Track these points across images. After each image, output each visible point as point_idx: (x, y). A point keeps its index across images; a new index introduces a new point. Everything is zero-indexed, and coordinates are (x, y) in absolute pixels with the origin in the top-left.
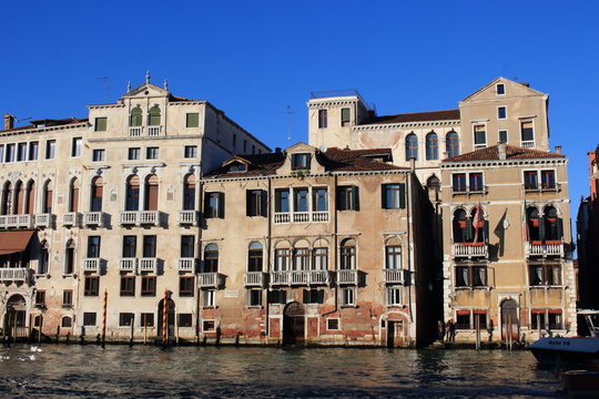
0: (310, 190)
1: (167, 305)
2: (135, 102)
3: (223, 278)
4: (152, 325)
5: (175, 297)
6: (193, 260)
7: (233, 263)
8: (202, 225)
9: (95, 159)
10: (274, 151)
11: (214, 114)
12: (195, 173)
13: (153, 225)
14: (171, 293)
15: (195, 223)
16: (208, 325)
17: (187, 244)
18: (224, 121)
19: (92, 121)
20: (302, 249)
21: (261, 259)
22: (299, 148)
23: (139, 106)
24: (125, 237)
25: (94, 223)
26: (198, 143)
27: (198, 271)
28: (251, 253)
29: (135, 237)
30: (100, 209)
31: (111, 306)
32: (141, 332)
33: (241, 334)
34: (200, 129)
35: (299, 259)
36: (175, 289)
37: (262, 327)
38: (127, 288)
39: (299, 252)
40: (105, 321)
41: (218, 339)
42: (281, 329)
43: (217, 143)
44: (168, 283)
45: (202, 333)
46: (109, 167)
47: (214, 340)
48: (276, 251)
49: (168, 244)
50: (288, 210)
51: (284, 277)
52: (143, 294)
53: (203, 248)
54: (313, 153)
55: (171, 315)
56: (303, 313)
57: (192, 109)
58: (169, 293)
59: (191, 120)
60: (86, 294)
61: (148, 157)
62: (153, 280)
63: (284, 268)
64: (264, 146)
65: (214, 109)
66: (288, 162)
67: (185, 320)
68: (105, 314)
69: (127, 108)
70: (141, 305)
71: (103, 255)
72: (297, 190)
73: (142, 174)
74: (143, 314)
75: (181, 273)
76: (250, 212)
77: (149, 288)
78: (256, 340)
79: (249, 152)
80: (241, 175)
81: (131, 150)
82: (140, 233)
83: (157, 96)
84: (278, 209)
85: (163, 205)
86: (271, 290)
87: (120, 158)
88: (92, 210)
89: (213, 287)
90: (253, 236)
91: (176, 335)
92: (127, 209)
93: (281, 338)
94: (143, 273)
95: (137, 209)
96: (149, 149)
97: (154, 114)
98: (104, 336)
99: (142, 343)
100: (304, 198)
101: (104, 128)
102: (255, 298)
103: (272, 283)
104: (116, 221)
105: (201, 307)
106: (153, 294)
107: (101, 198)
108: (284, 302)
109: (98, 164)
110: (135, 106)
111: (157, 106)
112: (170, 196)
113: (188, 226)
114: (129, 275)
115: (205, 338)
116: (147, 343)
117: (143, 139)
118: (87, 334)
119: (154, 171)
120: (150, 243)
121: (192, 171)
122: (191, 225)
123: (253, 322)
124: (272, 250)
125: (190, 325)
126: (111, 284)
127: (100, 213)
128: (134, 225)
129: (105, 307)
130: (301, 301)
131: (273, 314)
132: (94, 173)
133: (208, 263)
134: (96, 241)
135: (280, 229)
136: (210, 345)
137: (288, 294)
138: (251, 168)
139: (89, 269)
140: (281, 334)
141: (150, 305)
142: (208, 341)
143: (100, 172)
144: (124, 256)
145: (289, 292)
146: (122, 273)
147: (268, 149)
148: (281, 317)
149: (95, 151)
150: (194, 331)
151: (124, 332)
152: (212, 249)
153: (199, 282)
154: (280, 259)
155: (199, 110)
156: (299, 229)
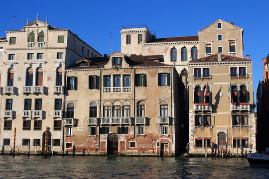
0: (122, 76)
1: (47, 134)
2: (31, 30)
3: (76, 121)
4: (39, 145)
5: (52, 131)
6: (61, 111)
7: (82, 113)
8: (66, 94)
9: (10, 59)
10: (103, 56)
11: (72, 36)
12: (62, 67)
13: (40, 93)
14: (49, 128)
15: (62, 93)
16: (69, 145)
17: (58, 103)
18: (78, 40)
19: (8, 39)
20: (117, 106)
21: (96, 112)
22: (116, 54)
23: (33, 31)
24: (26, 100)
25: (9, 92)
26: (64, 51)
27: (63, 117)
28: (91, 108)
29: (31, 99)
30: (12, 85)
31: (18, 135)
32: (33, 149)
33: (85, 149)
34: (65, 44)
35: (115, 111)
36: (52, 126)
37: (97, 146)
38: (26, 126)
39: (116, 108)
40: (15, 143)
41: (74, 152)
42: (106, 147)
43: (74, 51)
44: (48, 123)
45: (65, 149)
46: (17, 63)
47: (72, 153)
48: (104, 107)
49: (48, 103)
50: (110, 86)
51: (108, 120)
52: (35, 129)
53: (66, 105)
54: (123, 57)
55: (49, 140)
56: (118, 139)
57: (61, 33)
58: (48, 129)
59: (60, 39)
60: (5, 129)
61: (38, 58)
62: (40, 122)
63: (108, 116)
64: (98, 53)
65: (72, 33)
66: (110, 62)
67: (57, 142)
68: (15, 139)
69: (27, 32)
70: (34, 135)
71: (14, 109)
72: (115, 76)
73: (34, 67)
74: (35, 140)
75: (55, 118)
76: (91, 87)
77: (38, 126)
78: (93, 153)
79: (90, 56)
80: (86, 68)
81: (28, 54)
82: (33, 98)
83: (42, 27)
84: (105, 85)
85: (45, 83)
86: (101, 127)
87: (23, 59)
88: (8, 85)
89: (72, 126)
90: (92, 100)
91: (52, 150)
92: (27, 85)
93: (106, 151)
94: (35, 118)
95: (32, 85)
96: (38, 54)
97: (41, 36)
98: (14, 150)
99: (34, 154)
100: (118, 80)
101: (14, 43)
102: (93, 131)
103: (101, 123)
104: (20, 92)
105: (65, 136)
106: (40, 129)
107: (13, 79)
108: (108, 133)
109: (11, 61)
110: (30, 31)
111: (42, 32)
112: (49, 79)
113: (58, 94)
114: (27, 119)
115: (67, 152)
116: (37, 155)
117: (35, 49)
118: (5, 149)
119: (41, 65)
120: (38, 103)
121: (61, 66)
122: (60, 93)
123: (92, 143)
124: (102, 106)
125: (59, 145)
126: (18, 124)
127: (12, 87)
128: (30, 93)
129: (15, 136)
130: (117, 132)
131: (102, 139)
132: (9, 66)
133: (69, 113)
134: (10, 102)
135: (106, 96)
136: (69, 155)
137: (110, 129)
138: (91, 64)
139: (6, 116)
140: (106, 149)
141: (39, 135)
142: (69, 153)
143: (12, 66)
144: (25, 109)
145: (110, 128)
146: (24, 118)
147: (100, 55)
148: (106, 141)
149: (10, 55)
150: (61, 148)
151: (25, 149)
152: (71, 106)
153: (64, 123)
154: (106, 111)
155: (65, 34)
156: (115, 96)
